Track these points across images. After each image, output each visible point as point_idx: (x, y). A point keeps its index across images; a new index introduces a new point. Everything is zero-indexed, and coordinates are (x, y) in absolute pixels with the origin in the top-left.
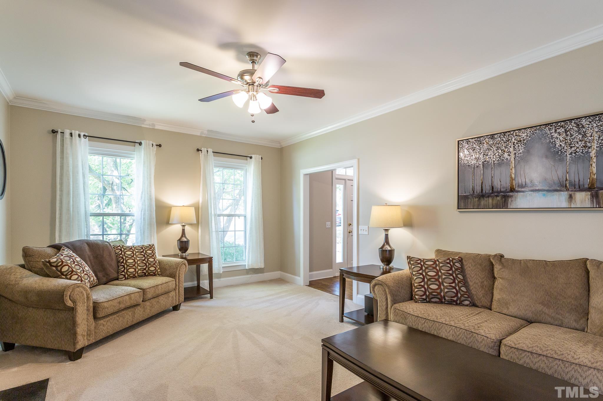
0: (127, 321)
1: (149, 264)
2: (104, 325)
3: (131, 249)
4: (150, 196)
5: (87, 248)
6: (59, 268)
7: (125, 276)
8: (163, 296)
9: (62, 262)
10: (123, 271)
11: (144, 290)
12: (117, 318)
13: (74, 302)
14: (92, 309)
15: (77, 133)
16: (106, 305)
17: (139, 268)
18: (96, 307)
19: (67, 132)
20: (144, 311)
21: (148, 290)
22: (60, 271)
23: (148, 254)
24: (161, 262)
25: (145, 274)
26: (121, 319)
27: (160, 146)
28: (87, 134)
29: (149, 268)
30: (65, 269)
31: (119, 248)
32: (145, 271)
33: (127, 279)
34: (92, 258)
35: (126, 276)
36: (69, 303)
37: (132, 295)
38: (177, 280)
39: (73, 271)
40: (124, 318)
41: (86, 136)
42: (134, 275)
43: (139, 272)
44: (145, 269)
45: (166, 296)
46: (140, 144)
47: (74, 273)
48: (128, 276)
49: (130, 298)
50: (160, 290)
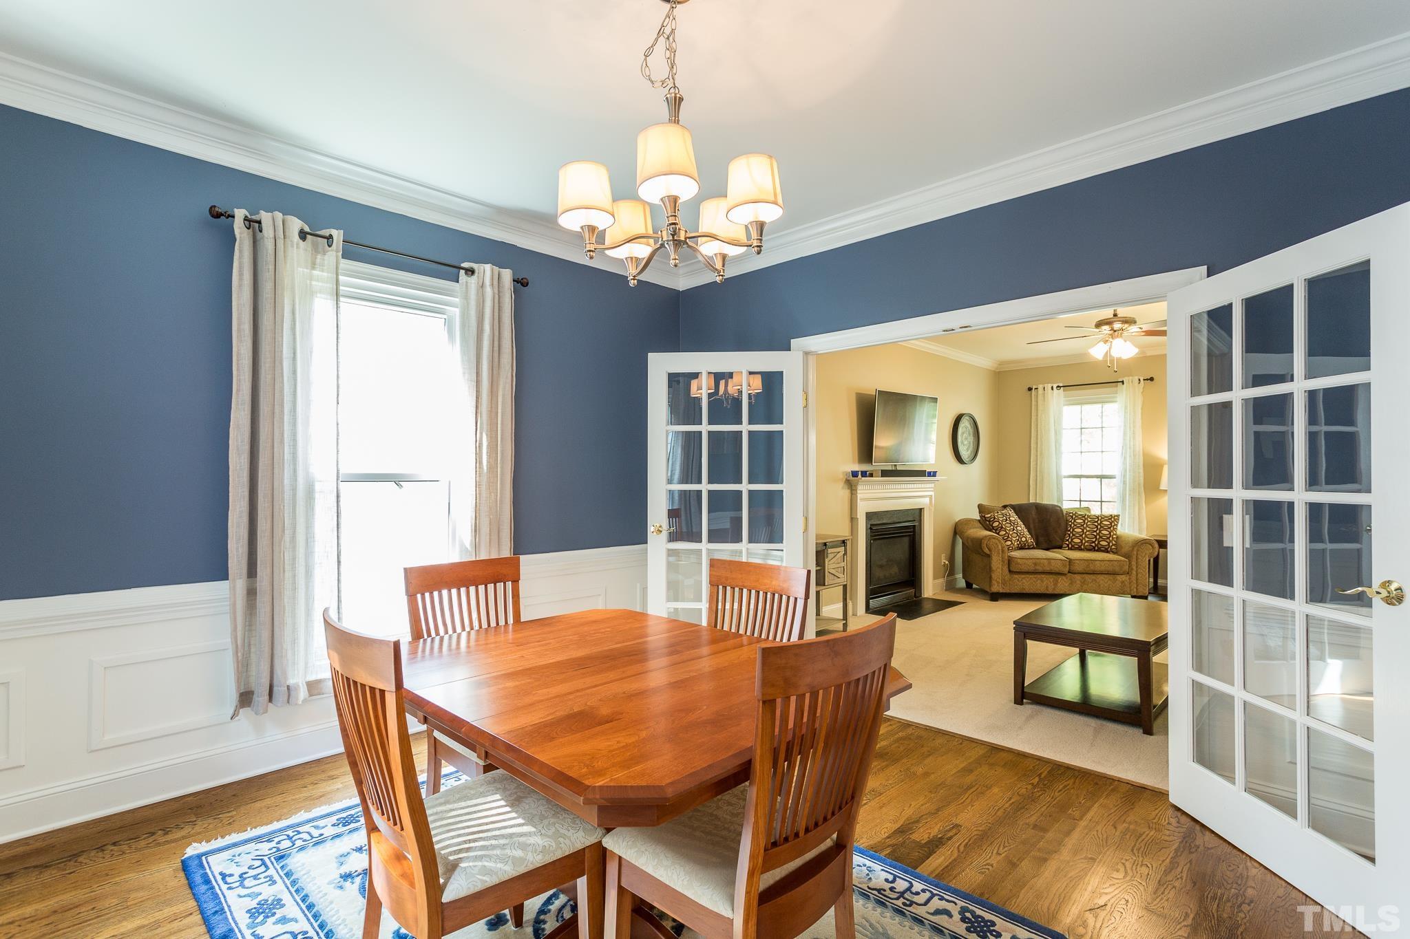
0: (1047, 587)
1: (1100, 537)
2: (1018, 580)
3: (1084, 517)
4: (1134, 451)
5: (1034, 512)
6: (991, 523)
7: (1068, 545)
8: (1106, 576)
9: (995, 518)
10: (1068, 540)
11: (1070, 561)
12: (1034, 579)
13: (990, 550)
14: (1006, 562)
15: (1050, 386)
16: (1019, 560)
17: (1087, 539)
18: (1010, 561)
19: (1040, 387)
20: (1071, 584)
21: (1077, 561)
22: (992, 526)
23: (1102, 525)
24: (1121, 537)
25: (1094, 548)
26: (1039, 581)
27: (1152, 379)
28: (1061, 385)
29: (1099, 542)
30: (996, 524)
31: (1071, 514)
32: (1093, 545)
33: (1071, 549)
34: (1037, 521)
35: (1070, 546)
36: (986, 550)
37: (1053, 561)
38: (1134, 563)
39: (1002, 527)
40: (1042, 581)
41: (1060, 387)
42: (1080, 546)
43: (1086, 544)
44: (1094, 542)
45: (1111, 577)
46: (1123, 382)
47: (1003, 529)
48: (1072, 546)
49: (1049, 563)
50: (1098, 567)
